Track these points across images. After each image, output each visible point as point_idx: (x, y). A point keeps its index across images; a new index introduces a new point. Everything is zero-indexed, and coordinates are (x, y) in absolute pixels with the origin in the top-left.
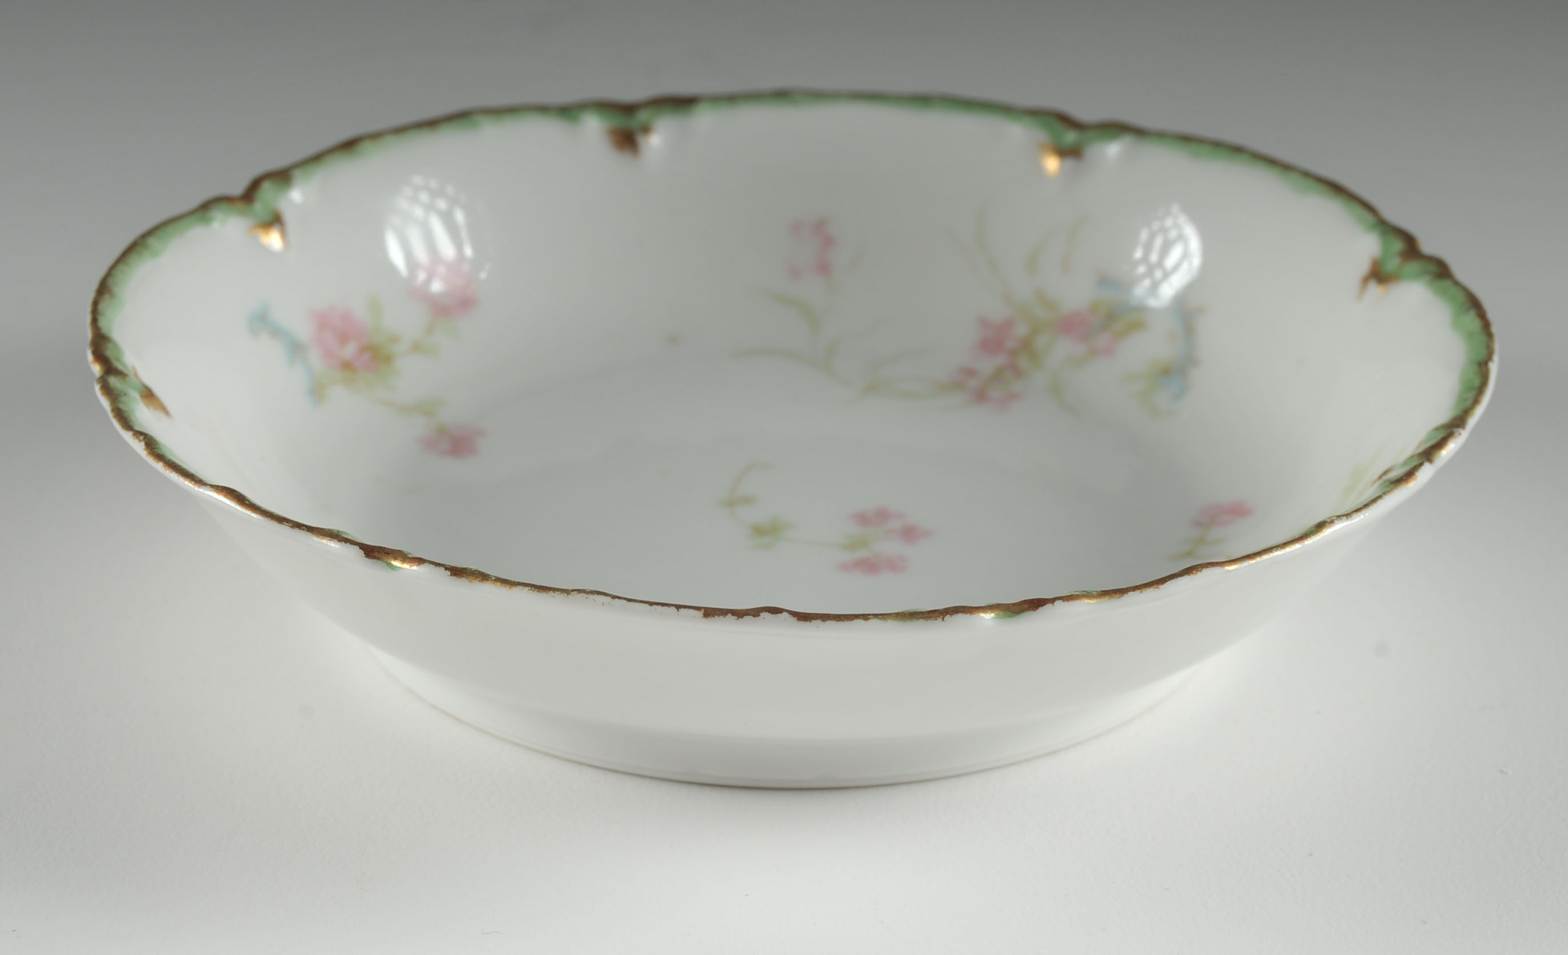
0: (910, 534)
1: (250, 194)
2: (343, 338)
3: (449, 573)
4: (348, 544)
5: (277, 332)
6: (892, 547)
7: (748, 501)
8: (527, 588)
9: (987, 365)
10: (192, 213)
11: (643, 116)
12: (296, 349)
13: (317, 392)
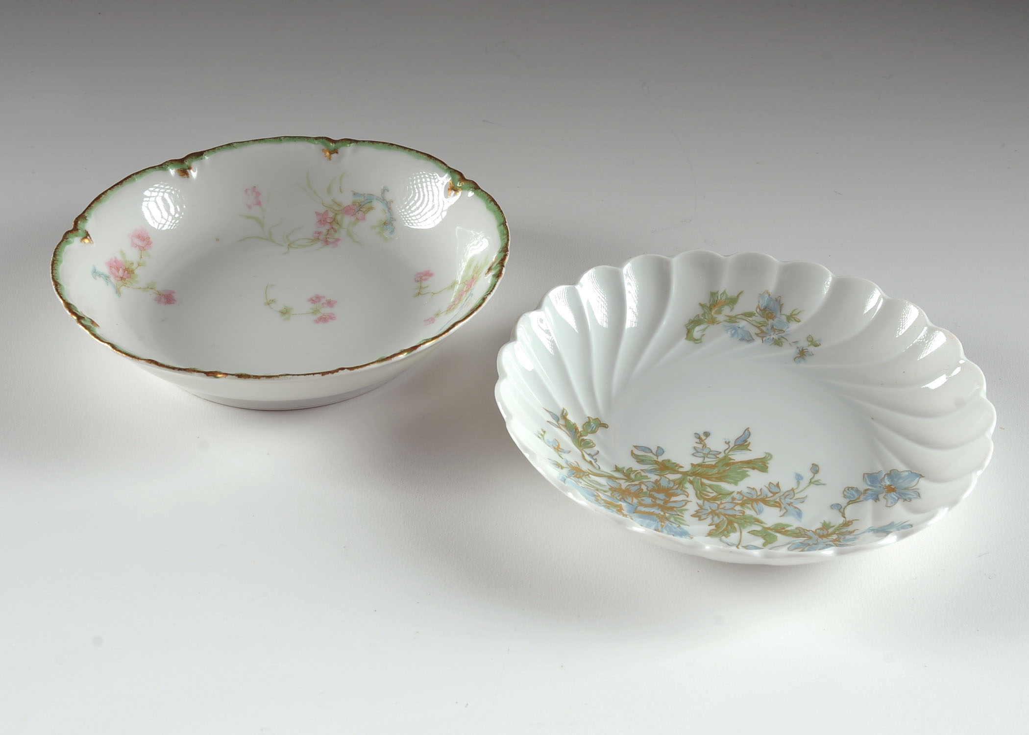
0: (330, 303)
1: (75, 229)
2: (118, 269)
3: (237, 377)
4: (200, 373)
5: (100, 275)
6: (327, 310)
7: (273, 301)
8: (265, 378)
9: (324, 229)
10: (62, 240)
11: (187, 163)
12: (107, 278)
13: (118, 292)
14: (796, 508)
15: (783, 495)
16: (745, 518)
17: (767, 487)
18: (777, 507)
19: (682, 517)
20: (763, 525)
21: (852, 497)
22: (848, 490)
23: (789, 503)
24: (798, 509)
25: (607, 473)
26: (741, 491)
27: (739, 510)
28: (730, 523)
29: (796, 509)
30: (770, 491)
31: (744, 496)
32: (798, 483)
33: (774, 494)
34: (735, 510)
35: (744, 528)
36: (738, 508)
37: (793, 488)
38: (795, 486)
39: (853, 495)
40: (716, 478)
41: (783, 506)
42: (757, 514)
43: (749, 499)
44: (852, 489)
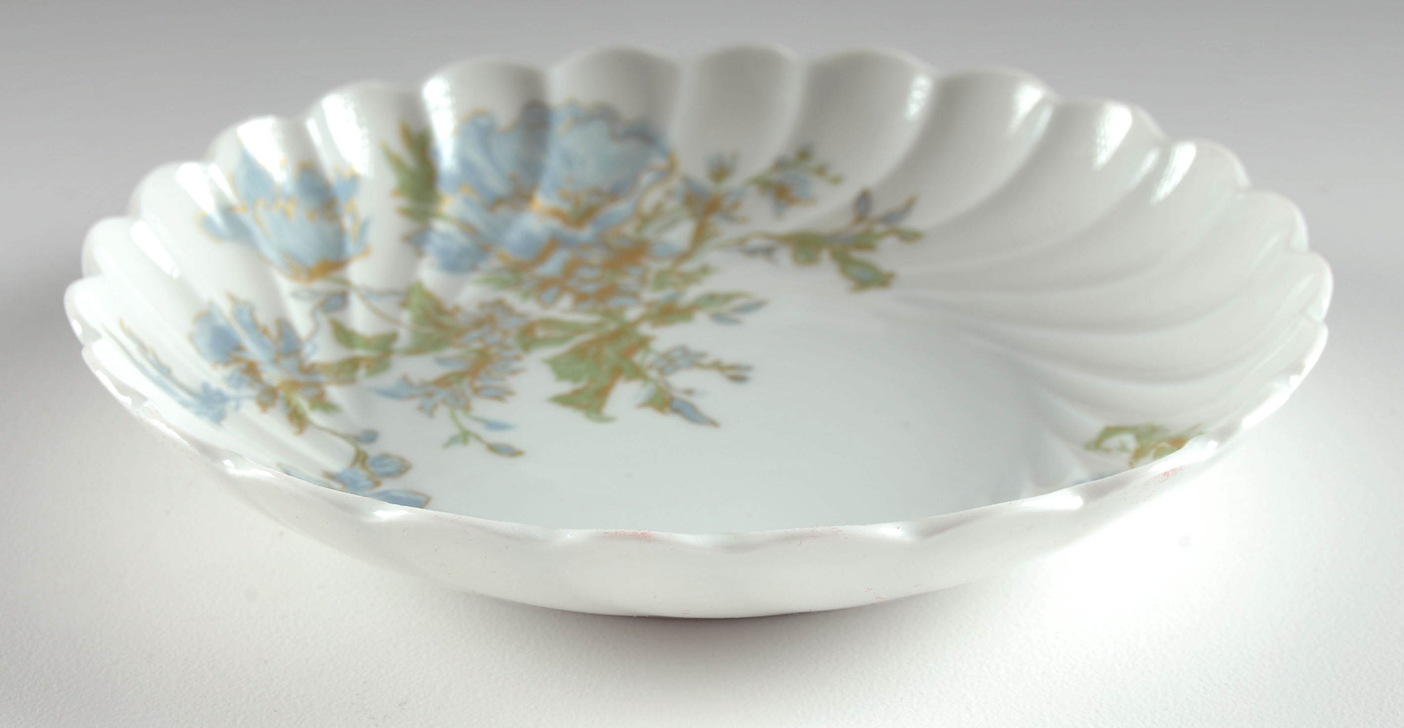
14: (412, 397)
15: (464, 396)
17: (504, 386)
20: (402, 353)
21: (377, 463)
22: (402, 466)
23: (435, 395)
24: (407, 398)
25: (700, 256)
26: (521, 361)
27: (469, 344)
29: (406, 396)
30: (490, 386)
31: (503, 359)
32: (479, 420)
33: (477, 390)
34: (474, 341)
35: (414, 335)
36: (477, 345)
37: (470, 409)
38: (473, 414)
39: (382, 466)
40: (586, 349)
42: (436, 357)
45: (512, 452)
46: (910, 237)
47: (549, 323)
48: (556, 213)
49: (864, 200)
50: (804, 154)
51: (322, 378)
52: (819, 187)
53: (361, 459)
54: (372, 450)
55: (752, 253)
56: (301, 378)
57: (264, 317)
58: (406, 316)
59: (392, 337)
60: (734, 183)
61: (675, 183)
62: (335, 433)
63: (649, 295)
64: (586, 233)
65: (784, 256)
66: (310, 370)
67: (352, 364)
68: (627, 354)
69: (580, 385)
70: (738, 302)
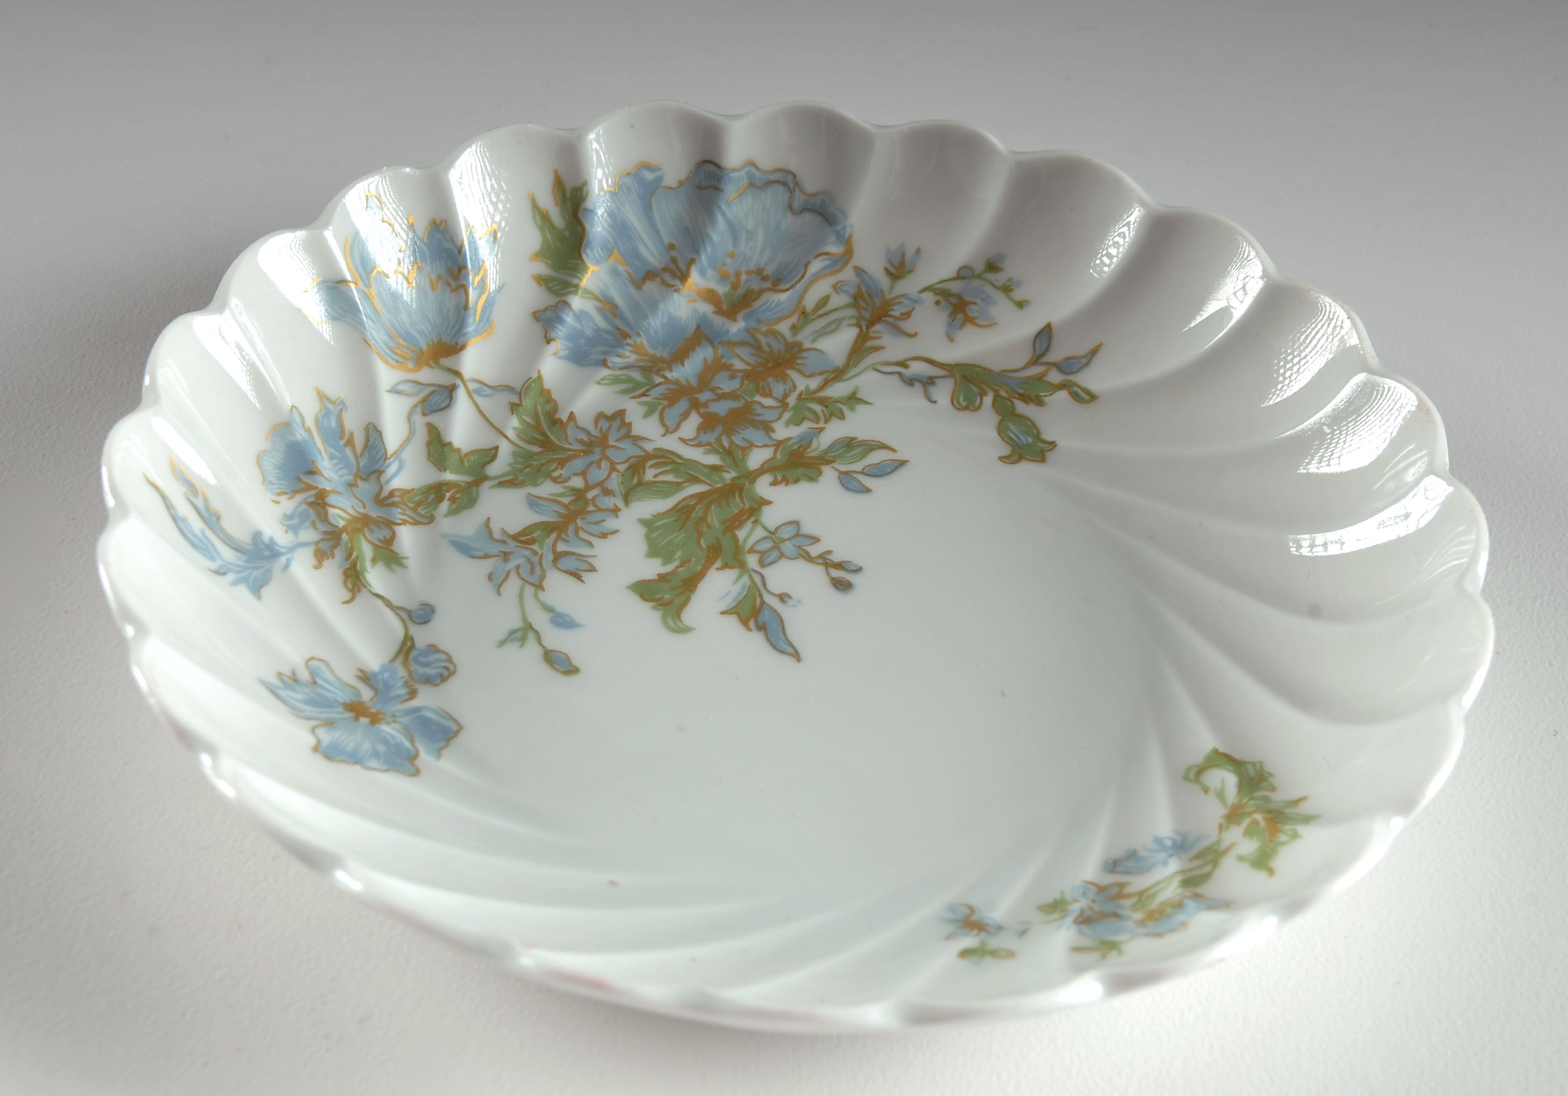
14: (486, 556)
15: (541, 565)
16: (538, 471)
17: (588, 556)
18: (522, 533)
19: (633, 395)
20: (495, 482)
21: (422, 659)
22: (447, 668)
23: (511, 557)
24: (480, 558)
25: (854, 376)
26: (617, 517)
27: (569, 479)
28: (546, 444)
29: (481, 554)
30: (573, 554)
31: (599, 510)
32: (547, 608)
33: (557, 557)
34: (576, 474)
35: (515, 454)
36: (577, 482)
37: (542, 589)
38: (544, 596)
39: (425, 665)
40: (692, 509)
41: (512, 544)
42: (529, 494)
43: (582, 512)
44: (442, 675)
45: (569, 669)
46: (1084, 397)
47: (665, 458)
48: (710, 296)
49: (1046, 334)
50: (992, 266)
51: (397, 514)
52: (1001, 308)
53: (406, 649)
54: (422, 636)
55: (910, 382)
56: (374, 513)
57: (353, 423)
58: (513, 425)
59: (491, 454)
60: (910, 286)
61: (848, 274)
62: (388, 604)
63: (782, 431)
64: (736, 328)
65: (943, 391)
66: (384, 500)
67: (437, 491)
68: (734, 523)
69: (669, 568)
70: (877, 457)
